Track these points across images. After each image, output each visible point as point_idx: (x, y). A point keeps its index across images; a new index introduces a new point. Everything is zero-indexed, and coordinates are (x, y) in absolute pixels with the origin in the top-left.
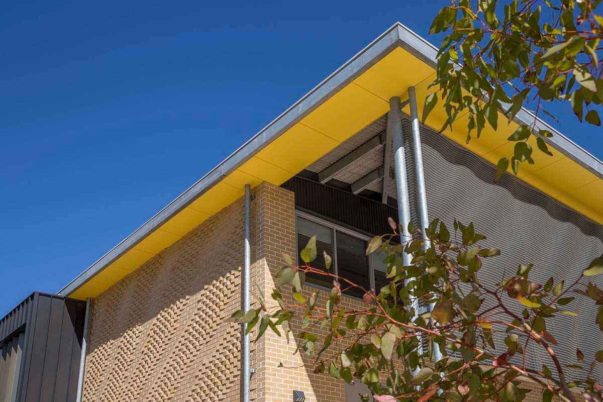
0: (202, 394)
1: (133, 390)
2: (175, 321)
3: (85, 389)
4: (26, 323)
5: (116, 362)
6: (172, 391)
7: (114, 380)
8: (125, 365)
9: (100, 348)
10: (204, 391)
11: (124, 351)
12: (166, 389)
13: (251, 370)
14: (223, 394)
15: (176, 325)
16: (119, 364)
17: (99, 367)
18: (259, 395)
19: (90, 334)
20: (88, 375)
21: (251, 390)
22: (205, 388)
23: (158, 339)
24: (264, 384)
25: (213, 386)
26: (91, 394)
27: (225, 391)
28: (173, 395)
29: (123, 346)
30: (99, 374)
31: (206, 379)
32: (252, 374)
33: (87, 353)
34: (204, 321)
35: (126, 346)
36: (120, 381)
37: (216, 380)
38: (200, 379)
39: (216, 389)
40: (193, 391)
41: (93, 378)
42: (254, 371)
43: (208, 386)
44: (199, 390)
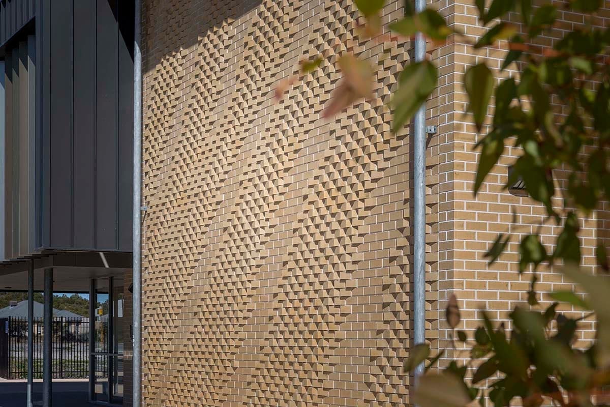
0: (343, 166)
1: (225, 148)
2: (291, 21)
3: (147, 138)
4: (34, 20)
5: (194, 93)
6: (292, 156)
7: (192, 127)
8: (210, 100)
9: (166, 63)
10: (346, 162)
11: (205, 72)
12: (281, 152)
13: (429, 128)
14: (380, 170)
15: (294, 28)
16: (199, 97)
17: (166, 100)
18: (443, 177)
19: (145, 36)
20: (150, 114)
21: (428, 168)
22: (348, 156)
23: (262, 53)
24: (452, 157)
25: (360, 153)
26: (157, 148)
27: (382, 164)
28: (292, 164)
29: (203, 63)
30: (166, 113)
31: (349, 139)
32: (430, 136)
33: (145, 70)
34: (344, 23)
35: (208, 64)
36: (203, 130)
37: (367, 142)
38: (338, 138)
39: (366, 160)
40: (327, 159)
41: (159, 120)
42: (433, 131)
43: (352, 151)
44: (336, 159)
